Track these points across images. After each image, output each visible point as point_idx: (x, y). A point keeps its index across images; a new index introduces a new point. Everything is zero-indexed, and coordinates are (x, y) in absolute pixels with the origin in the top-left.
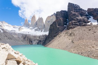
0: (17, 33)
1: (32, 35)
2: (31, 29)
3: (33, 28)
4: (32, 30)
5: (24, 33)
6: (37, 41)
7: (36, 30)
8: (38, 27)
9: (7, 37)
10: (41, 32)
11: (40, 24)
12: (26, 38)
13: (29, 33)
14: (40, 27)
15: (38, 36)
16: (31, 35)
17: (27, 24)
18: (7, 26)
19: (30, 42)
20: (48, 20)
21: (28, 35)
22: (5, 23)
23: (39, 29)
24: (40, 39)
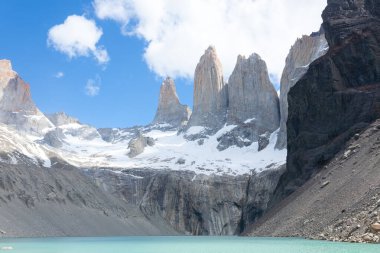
0: (118, 169)
1: (198, 172)
2: (193, 138)
3: (210, 133)
4: (201, 143)
5: (157, 166)
6: (235, 209)
7: (227, 142)
8: (238, 121)
9: (60, 188)
10: (261, 148)
11: (250, 98)
12: (166, 196)
13: (181, 162)
14: (249, 121)
15: (240, 178)
16: (192, 173)
17: (173, 110)
18: (74, 133)
19: (189, 217)
20: (297, 66)
21: (179, 172)
22: (65, 123)
23: (247, 135)
24: (250, 199)
